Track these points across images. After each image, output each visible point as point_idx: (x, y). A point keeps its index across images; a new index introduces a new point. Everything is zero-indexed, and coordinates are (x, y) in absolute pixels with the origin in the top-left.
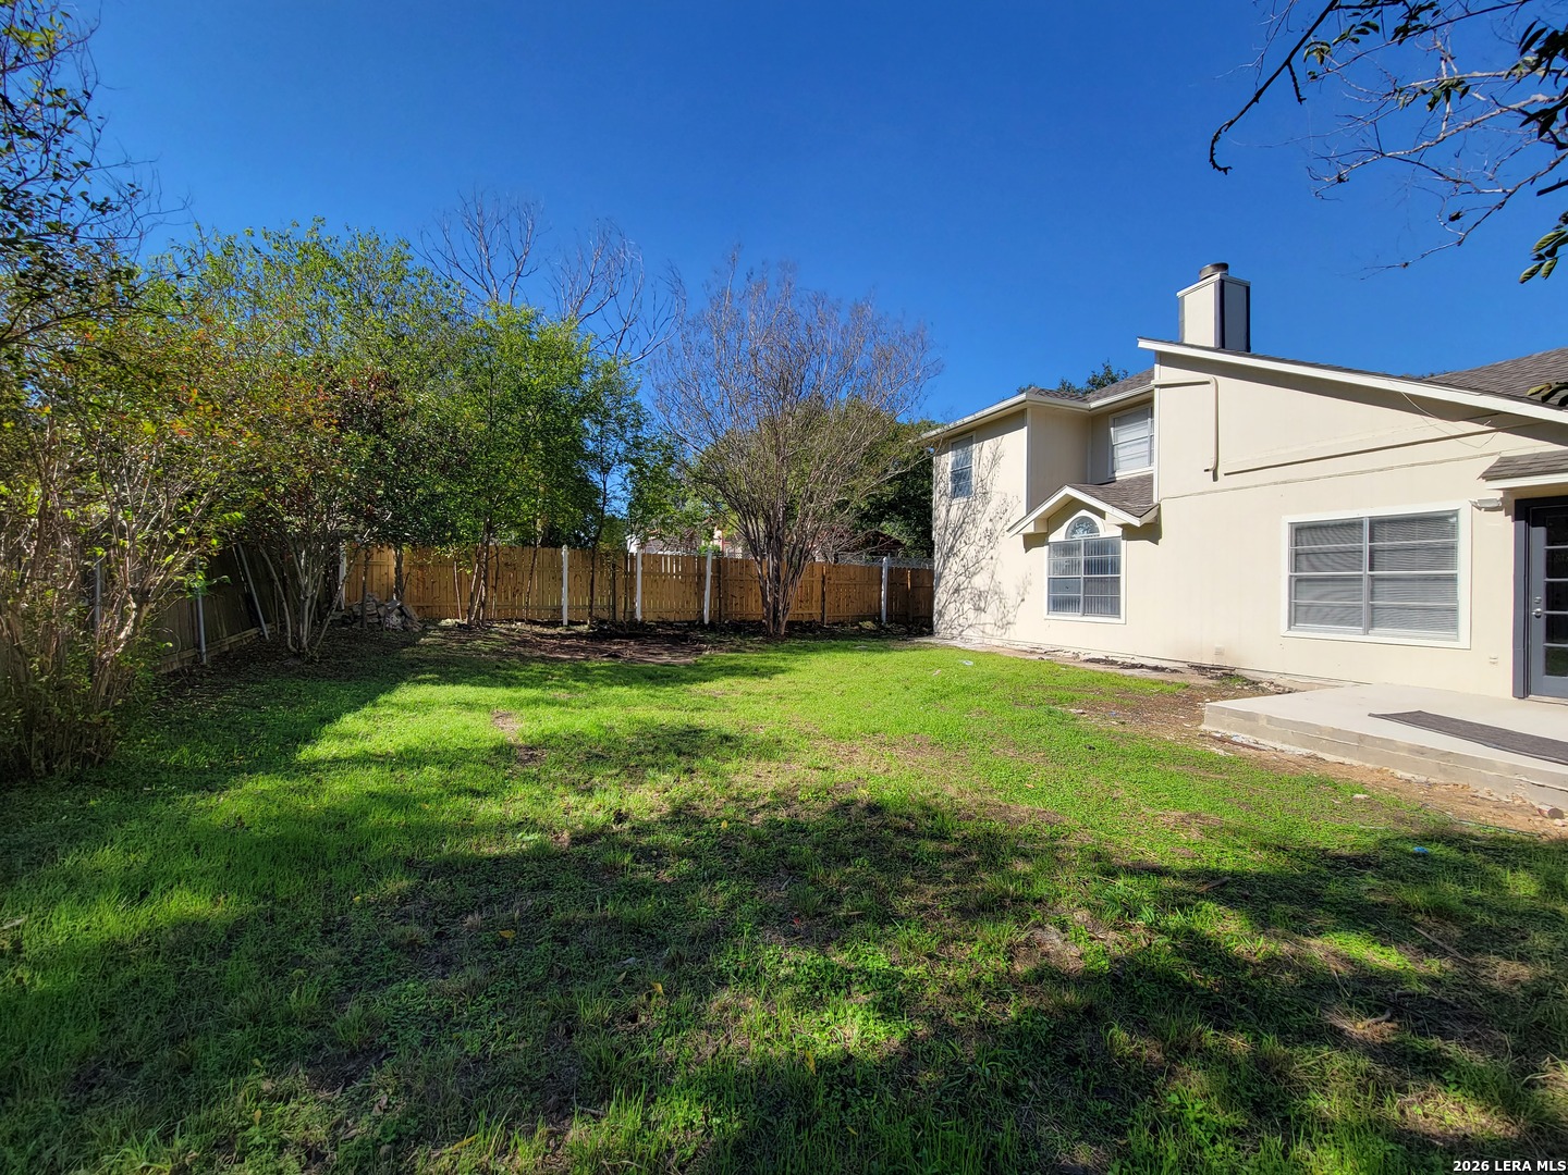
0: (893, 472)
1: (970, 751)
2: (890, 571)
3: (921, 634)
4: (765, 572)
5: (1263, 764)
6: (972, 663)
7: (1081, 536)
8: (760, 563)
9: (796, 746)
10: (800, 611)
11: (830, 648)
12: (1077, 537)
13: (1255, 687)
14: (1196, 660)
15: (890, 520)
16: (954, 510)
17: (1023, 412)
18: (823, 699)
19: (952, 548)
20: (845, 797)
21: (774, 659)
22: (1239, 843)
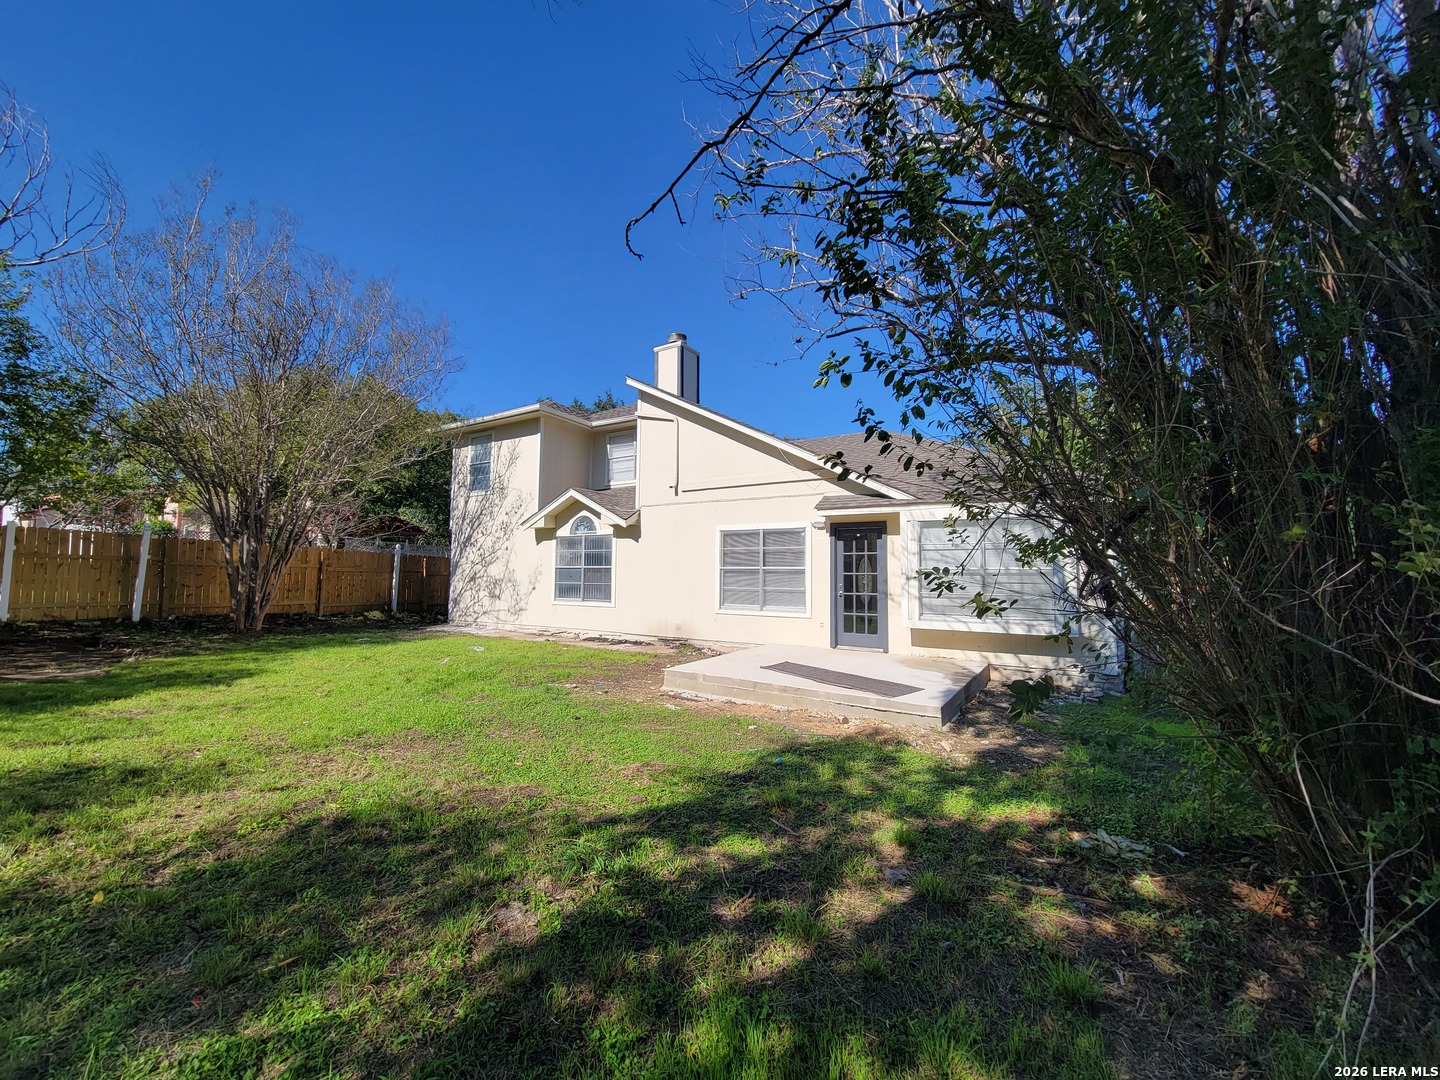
0: (406, 460)
1: (466, 738)
2: (404, 558)
3: (436, 622)
4: (236, 557)
5: (698, 712)
6: (482, 649)
7: (582, 532)
8: (229, 546)
9: (250, 766)
10: (286, 602)
11: (324, 643)
12: (579, 533)
13: (699, 653)
14: (663, 635)
15: (410, 506)
16: (472, 501)
17: (537, 420)
18: (300, 703)
19: (470, 537)
20: (305, 818)
21: (241, 660)
22: (675, 780)
